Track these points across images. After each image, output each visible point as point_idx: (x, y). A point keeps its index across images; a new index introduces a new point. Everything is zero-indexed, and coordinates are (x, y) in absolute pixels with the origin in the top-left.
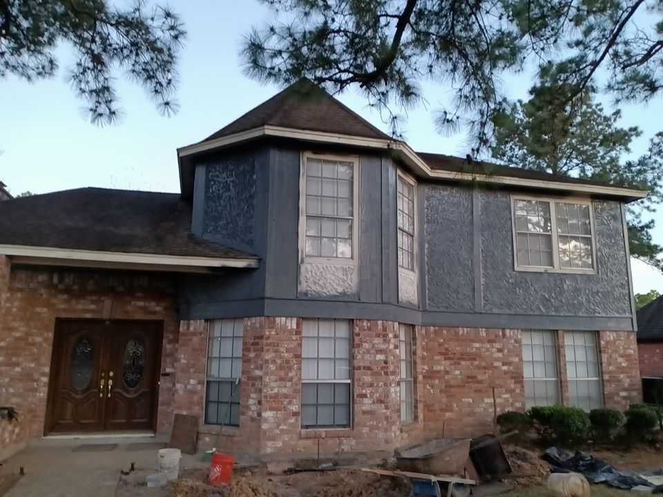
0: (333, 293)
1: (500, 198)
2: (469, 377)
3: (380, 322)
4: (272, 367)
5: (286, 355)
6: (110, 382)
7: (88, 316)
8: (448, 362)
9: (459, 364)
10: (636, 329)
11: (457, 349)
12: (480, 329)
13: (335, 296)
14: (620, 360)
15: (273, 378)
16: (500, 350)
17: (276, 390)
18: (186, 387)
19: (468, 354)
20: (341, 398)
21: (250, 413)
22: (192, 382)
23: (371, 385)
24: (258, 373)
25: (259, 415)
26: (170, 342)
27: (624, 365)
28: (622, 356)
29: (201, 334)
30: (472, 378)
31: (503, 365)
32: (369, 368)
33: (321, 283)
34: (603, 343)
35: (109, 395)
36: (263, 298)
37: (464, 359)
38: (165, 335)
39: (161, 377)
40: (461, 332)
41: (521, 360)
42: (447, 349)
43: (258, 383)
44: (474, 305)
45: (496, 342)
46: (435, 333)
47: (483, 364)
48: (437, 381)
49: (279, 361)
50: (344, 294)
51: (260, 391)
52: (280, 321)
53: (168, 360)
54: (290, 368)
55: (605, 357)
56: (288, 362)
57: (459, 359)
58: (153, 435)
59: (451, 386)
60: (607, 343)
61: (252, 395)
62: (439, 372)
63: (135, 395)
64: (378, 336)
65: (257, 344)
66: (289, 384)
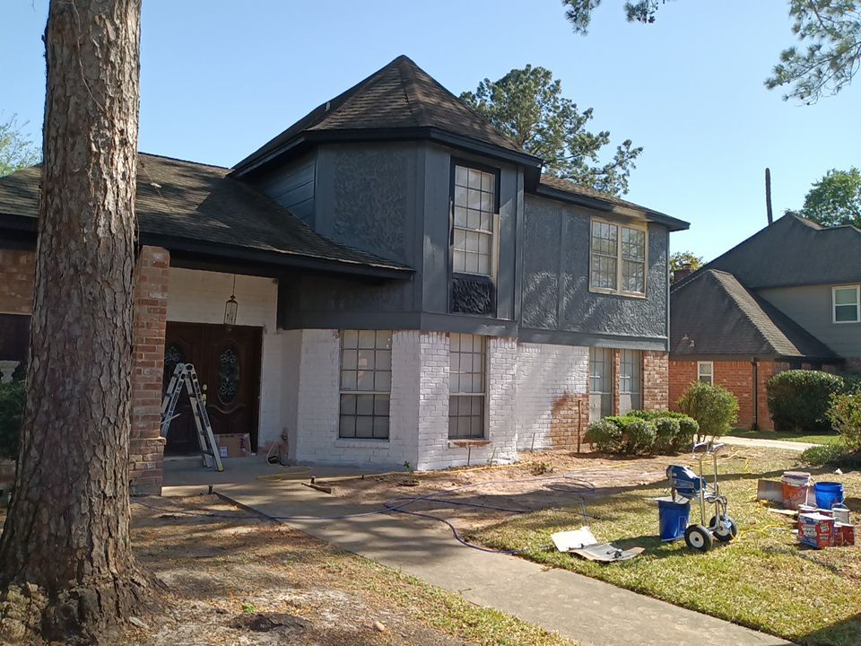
0: (476, 309)
2: (550, 391)
4: (427, 381)
5: (437, 368)
6: (204, 397)
8: (535, 377)
9: (543, 378)
10: (669, 350)
11: (543, 364)
13: (477, 313)
15: (428, 391)
16: (573, 367)
17: (429, 403)
19: (550, 370)
21: (403, 425)
23: (502, 398)
24: (412, 385)
28: (657, 374)
33: (466, 298)
36: (420, 312)
37: (546, 375)
38: (266, 344)
39: (263, 391)
41: (588, 376)
43: (412, 396)
44: (557, 323)
48: (526, 395)
49: (431, 375)
50: (484, 311)
51: (415, 403)
52: (433, 335)
54: (441, 381)
55: (646, 374)
56: (439, 375)
59: (537, 400)
60: (648, 362)
62: (528, 386)
63: (230, 411)
64: (508, 352)
66: (440, 397)
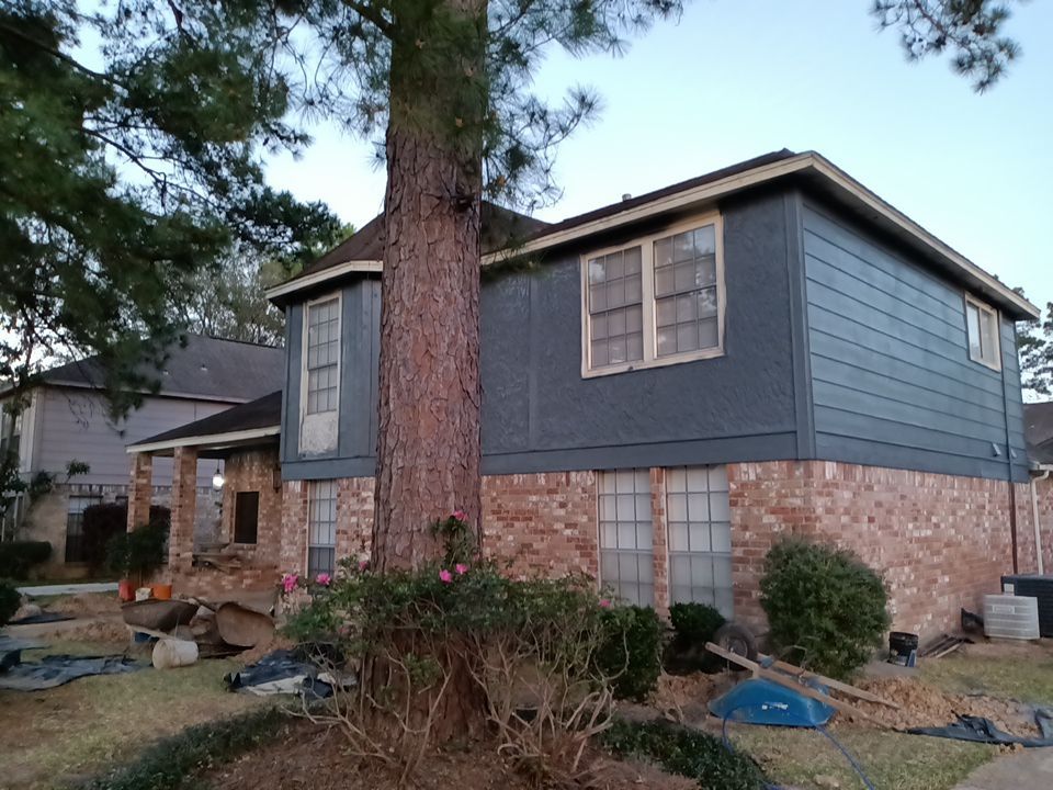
0: (321, 451)
2: (524, 545)
3: (355, 479)
4: (287, 531)
5: (294, 518)
8: (501, 524)
9: (512, 526)
11: (511, 505)
12: (538, 475)
13: (322, 454)
14: (768, 519)
15: (287, 541)
16: (563, 505)
17: (288, 554)
19: (523, 512)
23: (346, 551)
27: (777, 528)
28: (773, 512)
30: (526, 547)
31: (566, 527)
32: (345, 533)
33: (314, 441)
34: (732, 486)
37: (518, 519)
40: (516, 481)
41: (591, 519)
42: (499, 506)
44: (527, 441)
45: (557, 493)
47: (541, 526)
50: (329, 450)
52: (291, 484)
55: (736, 515)
56: (295, 525)
57: (512, 519)
60: (744, 485)
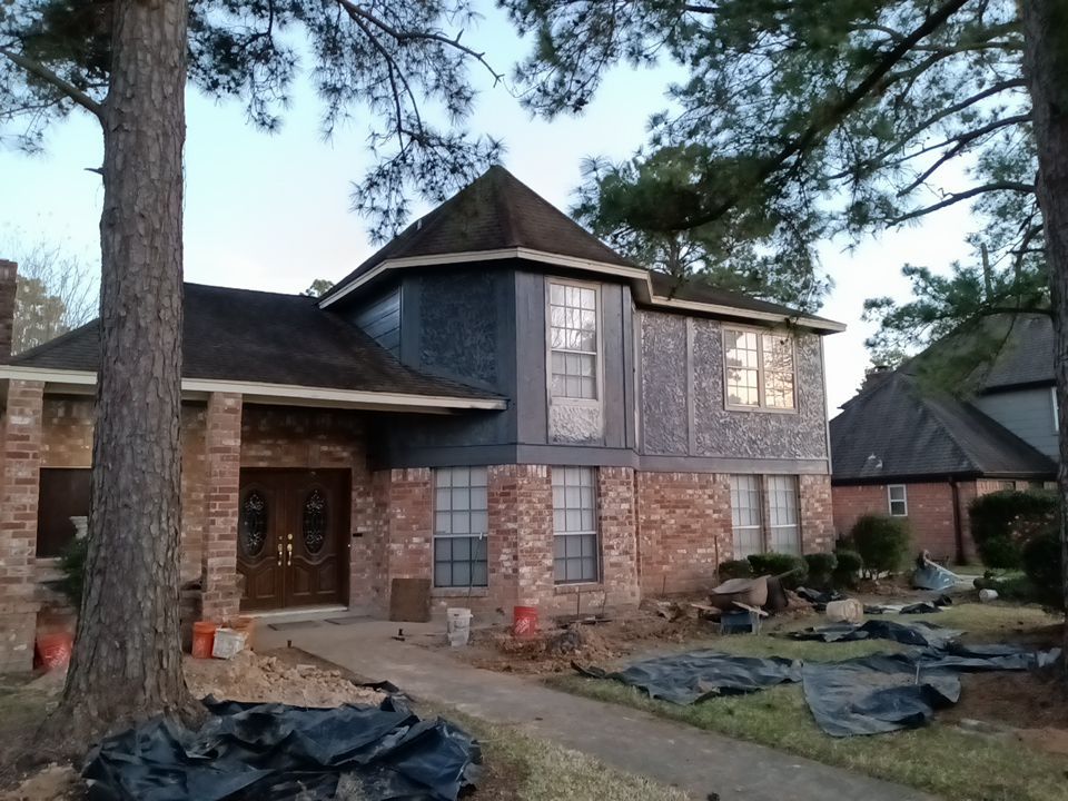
0: (581, 438)
1: (711, 329)
2: (683, 527)
3: (623, 469)
4: (527, 519)
5: (539, 505)
6: (290, 547)
7: (262, 464)
8: (664, 511)
9: (674, 512)
10: (831, 473)
11: (671, 495)
12: (693, 475)
13: (582, 441)
14: (817, 505)
15: (528, 531)
16: (711, 497)
17: (530, 544)
18: (406, 546)
19: (682, 501)
20: (587, 552)
21: (503, 570)
22: (415, 540)
23: (618, 536)
24: (511, 526)
25: (516, 571)
26: (360, 495)
27: (820, 510)
28: (818, 501)
29: (425, 484)
30: (685, 528)
31: (714, 512)
32: (615, 518)
33: (569, 426)
34: (802, 487)
35: (289, 563)
36: (516, 444)
37: (678, 507)
38: (354, 487)
39: (353, 539)
40: (675, 478)
41: (730, 507)
42: (663, 496)
43: (512, 538)
44: (688, 448)
45: (707, 488)
46: (652, 479)
47: (696, 512)
48: (654, 532)
49: (532, 513)
50: (590, 439)
51: (515, 545)
52: (531, 469)
53: (360, 517)
54: (543, 520)
55: (803, 502)
56: (540, 513)
57: (674, 507)
58: (345, 608)
59: (667, 537)
60: (805, 487)
61: (504, 550)
62: (655, 522)
64: (622, 484)
65: (508, 494)
66: (542, 537)
